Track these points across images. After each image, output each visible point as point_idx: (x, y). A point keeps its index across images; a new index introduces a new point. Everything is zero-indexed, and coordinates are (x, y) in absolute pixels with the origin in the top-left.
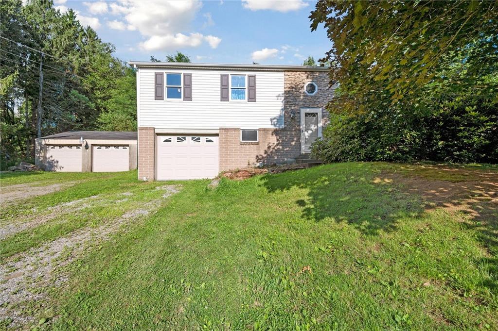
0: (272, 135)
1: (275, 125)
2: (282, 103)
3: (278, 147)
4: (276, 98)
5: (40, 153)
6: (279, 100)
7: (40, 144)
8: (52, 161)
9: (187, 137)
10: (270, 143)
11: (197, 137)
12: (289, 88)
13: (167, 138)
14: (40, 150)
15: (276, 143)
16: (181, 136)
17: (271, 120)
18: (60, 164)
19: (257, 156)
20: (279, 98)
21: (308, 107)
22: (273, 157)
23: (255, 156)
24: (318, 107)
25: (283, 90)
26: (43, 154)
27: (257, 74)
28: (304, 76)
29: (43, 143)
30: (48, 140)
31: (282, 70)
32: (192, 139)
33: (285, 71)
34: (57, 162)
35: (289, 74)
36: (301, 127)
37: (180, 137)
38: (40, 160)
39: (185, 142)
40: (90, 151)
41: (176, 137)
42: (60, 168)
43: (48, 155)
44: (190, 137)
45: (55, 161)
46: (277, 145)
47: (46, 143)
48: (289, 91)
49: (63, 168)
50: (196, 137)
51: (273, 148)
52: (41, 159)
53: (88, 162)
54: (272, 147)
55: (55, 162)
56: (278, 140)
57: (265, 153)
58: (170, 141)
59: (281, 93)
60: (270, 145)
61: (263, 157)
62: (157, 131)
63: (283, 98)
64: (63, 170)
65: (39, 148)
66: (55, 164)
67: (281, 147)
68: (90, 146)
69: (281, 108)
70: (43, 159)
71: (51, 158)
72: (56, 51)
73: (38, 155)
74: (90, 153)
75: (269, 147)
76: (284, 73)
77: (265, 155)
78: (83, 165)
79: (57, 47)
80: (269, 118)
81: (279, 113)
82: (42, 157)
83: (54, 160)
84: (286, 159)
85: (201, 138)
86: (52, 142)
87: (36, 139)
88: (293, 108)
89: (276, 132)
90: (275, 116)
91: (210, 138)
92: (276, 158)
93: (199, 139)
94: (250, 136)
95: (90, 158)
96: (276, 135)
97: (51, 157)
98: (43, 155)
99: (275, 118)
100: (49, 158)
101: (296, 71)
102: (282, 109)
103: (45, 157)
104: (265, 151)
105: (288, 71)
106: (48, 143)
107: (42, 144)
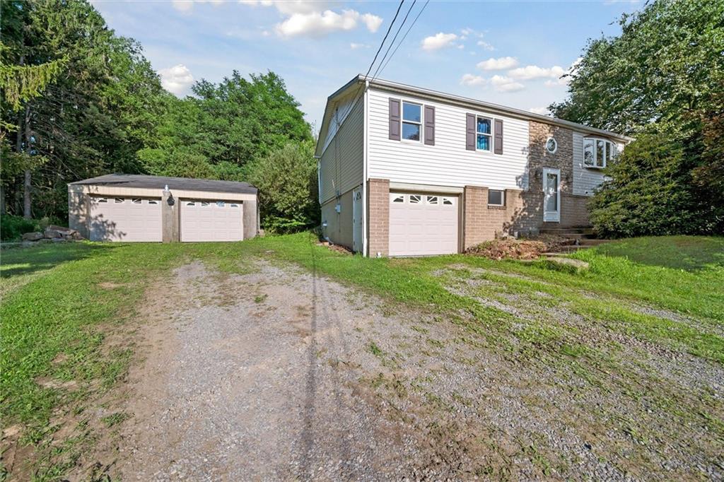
0: (519, 197)
1: (520, 186)
2: (526, 159)
3: (524, 213)
4: (521, 152)
5: (79, 208)
6: (523, 155)
7: (79, 194)
8: (103, 222)
9: (422, 196)
10: (517, 208)
11: (434, 197)
12: (534, 141)
13: (398, 196)
14: (80, 203)
15: (522, 207)
16: (415, 194)
17: (517, 179)
18: (118, 228)
19: (504, 224)
20: (525, 152)
21: (550, 167)
22: (519, 226)
23: (502, 224)
24: (558, 168)
25: (528, 144)
26: (85, 210)
27: (504, 120)
28: (547, 129)
29: (86, 191)
30: (95, 187)
31: (529, 118)
32: (429, 198)
33: (530, 120)
34: (114, 225)
35: (534, 124)
36: (543, 190)
37: (414, 196)
38: (81, 221)
39: (420, 202)
40: (177, 208)
41: (409, 195)
42: (120, 236)
43: (93, 214)
44: (426, 197)
45: (109, 222)
46: (524, 210)
47: (92, 192)
48: (534, 145)
49: (124, 235)
50: (433, 195)
51: (520, 215)
52: (83, 219)
53: (174, 226)
54: (519, 213)
55: (109, 225)
56: (524, 204)
57: (512, 220)
58: (402, 201)
59: (526, 146)
60: (517, 210)
61: (510, 226)
62: (392, 186)
63: (528, 153)
64: (124, 239)
65: (77, 200)
66: (110, 229)
67: (527, 213)
68: (176, 200)
69: (525, 165)
70: (86, 219)
71: (99, 218)
72: (52, 35)
73: (76, 213)
74: (177, 212)
75: (516, 213)
76: (528, 122)
77: (512, 223)
78: (165, 231)
79: (54, 29)
80: (515, 177)
81: (524, 172)
82: (83, 215)
83: (106, 222)
84: (531, 228)
85: (438, 197)
86: (102, 190)
87: (69, 185)
88: (537, 166)
89: (523, 194)
90: (520, 174)
91: (449, 199)
92: (522, 227)
93: (435, 199)
94: (495, 197)
95: (177, 220)
96: (523, 198)
97: (101, 216)
98: (86, 213)
99: (520, 177)
100: (96, 218)
101: (540, 123)
102: (527, 167)
103: (88, 217)
104: (512, 217)
105: (533, 121)
106: (96, 192)
107: (83, 194)
